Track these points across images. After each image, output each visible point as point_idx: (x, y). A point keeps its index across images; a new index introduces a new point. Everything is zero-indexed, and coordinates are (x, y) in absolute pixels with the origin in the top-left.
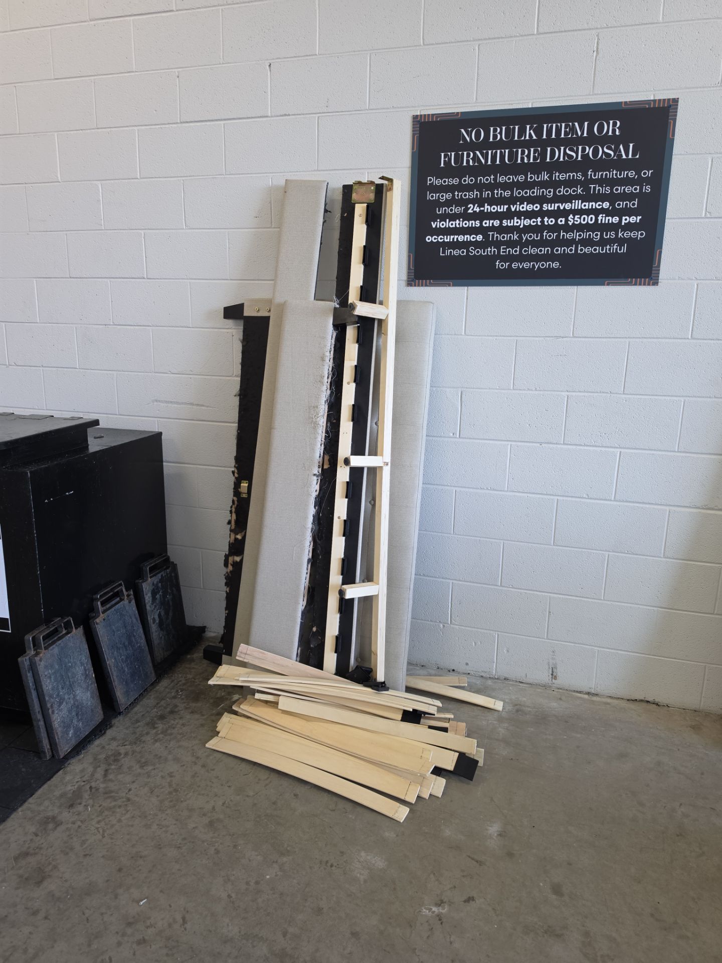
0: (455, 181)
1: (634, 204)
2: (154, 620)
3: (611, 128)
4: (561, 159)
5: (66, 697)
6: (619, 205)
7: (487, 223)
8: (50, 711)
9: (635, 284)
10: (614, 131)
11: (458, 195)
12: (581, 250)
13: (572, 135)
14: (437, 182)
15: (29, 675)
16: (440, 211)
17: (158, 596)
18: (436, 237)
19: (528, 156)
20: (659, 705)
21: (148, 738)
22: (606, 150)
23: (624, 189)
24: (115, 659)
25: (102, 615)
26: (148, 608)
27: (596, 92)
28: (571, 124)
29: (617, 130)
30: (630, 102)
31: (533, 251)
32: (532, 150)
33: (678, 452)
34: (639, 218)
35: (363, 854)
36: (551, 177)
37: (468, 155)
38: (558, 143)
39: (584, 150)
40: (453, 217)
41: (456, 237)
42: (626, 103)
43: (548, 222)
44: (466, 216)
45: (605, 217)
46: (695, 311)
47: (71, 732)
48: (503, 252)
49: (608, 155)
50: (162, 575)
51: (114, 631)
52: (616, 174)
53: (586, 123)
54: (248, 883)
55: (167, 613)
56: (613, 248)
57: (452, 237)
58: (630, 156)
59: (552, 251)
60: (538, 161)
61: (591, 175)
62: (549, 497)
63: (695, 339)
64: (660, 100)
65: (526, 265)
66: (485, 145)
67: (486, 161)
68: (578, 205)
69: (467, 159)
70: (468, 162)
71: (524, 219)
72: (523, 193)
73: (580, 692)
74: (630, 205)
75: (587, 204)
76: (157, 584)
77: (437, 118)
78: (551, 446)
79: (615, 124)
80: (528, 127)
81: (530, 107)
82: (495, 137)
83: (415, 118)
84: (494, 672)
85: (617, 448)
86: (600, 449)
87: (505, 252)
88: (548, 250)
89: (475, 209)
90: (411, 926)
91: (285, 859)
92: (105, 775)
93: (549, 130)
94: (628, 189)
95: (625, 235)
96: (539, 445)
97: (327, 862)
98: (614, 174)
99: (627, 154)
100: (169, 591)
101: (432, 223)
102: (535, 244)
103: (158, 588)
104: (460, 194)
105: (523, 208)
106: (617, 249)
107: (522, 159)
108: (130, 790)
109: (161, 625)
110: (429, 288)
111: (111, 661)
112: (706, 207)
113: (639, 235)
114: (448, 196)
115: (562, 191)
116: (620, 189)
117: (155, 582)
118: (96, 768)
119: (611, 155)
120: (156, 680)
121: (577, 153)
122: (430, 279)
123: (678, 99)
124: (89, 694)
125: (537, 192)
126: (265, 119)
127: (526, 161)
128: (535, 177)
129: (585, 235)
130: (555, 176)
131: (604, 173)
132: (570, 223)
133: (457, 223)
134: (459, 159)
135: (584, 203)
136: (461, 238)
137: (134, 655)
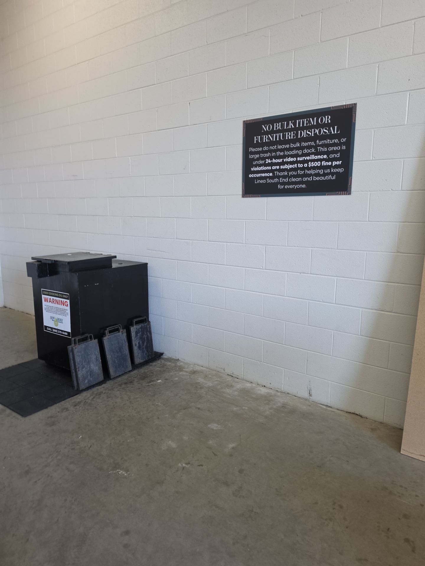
0: (260, 149)
1: (338, 156)
2: (136, 345)
3: (327, 119)
4: (305, 136)
5: (86, 366)
6: (331, 156)
7: (274, 168)
8: (77, 370)
9: (340, 194)
10: (328, 121)
11: (262, 155)
12: (315, 179)
13: (309, 124)
14: (253, 150)
15: (71, 353)
16: (255, 163)
17: (139, 334)
18: (253, 175)
19: (291, 136)
20: (362, 417)
21: (116, 389)
22: (325, 130)
23: (333, 148)
24: (111, 356)
25: (107, 336)
26: (133, 338)
27: (319, 103)
28: (308, 119)
29: (329, 120)
30: (334, 106)
31: (294, 180)
32: (292, 132)
33: (364, 280)
34: (341, 162)
35: (170, 442)
36: (300, 145)
37: (266, 137)
38: (303, 128)
39: (314, 131)
40: (260, 165)
41: (261, 174)
42: (333, 107)
43: (300, 166)
44: (265, 165)
45: (325, 162)
46: (369, 207)
47: (86, 381)
48: (281, 181)
49: (325, 132)
50: (142, 326)
51: (112, 344)
52: (329, 141)
53: (315, 118)
54: (120, 441)
55: (143, 343)
56: (329, 177)
57: (260, 174)
58: (335, 132)
59: (302, 179)
60: (295, 138)
61: (318, 142)
62: (305, 300)
63: (370, 221)
64: (348, 105)
65: (291, 187)
66: (272, 132)
67: (273, 139)
68: (313, 157)
69: (265, 139)
70: (265, 140)
71: (290, 165)
72: (289, 153)
73: (323, 405)
74: (336, 156)
75: (317, 156)
76: (139, 329)
77: (253, 121)
78: (305, 274)
79: (328, 118)
80: (290, 122)
81: (291, 112)
82: (276, 128)
83: (244, 122)
84: (283, 389)
85: (335, 276)
86: (328, 277)
87: (282, 181)
88: (300, 179)
89: (269, 162)
90: (170, 468)
91: (139, 437)
92: (93, 399)
93: (300, 123)
94: (335, 148)
95: (334, 170)
96: (299, 274)
97: (154, 441)
98: (328, 141)
99: (334, 131)
100: (145, 333)
101: (252, 168)
102: (295, 176)
103: (139, 331)
104: (263, 155)
105: (289, 160)
106: (331, 177)
107: (288, 137)
108: (98, 405)
109: (139, 347)
110: (251, 198)
111: (109, 357)
112: (373, 155)
113: (341, 170)
114: (258, 156)
115: (306, 151)
116: (331, 149)
117: (138, 328)
118: (91, 396)
119: (327, 132)
120: (132, 370)
121: (312, 133)
122: (251, 194)
123: (356, 103)
124: (97, 368)
125: (295, 152)
126: (188, 127)
127: (290, 138)
128: (294, 145)
129: (316, 171)
130: (302, 144)
131: (324, 141)
132: (310, 166)
133: (262, 168)
134: (262, 139)
135: (315, 156)
136: (263, 175)
137: (121, 357)
